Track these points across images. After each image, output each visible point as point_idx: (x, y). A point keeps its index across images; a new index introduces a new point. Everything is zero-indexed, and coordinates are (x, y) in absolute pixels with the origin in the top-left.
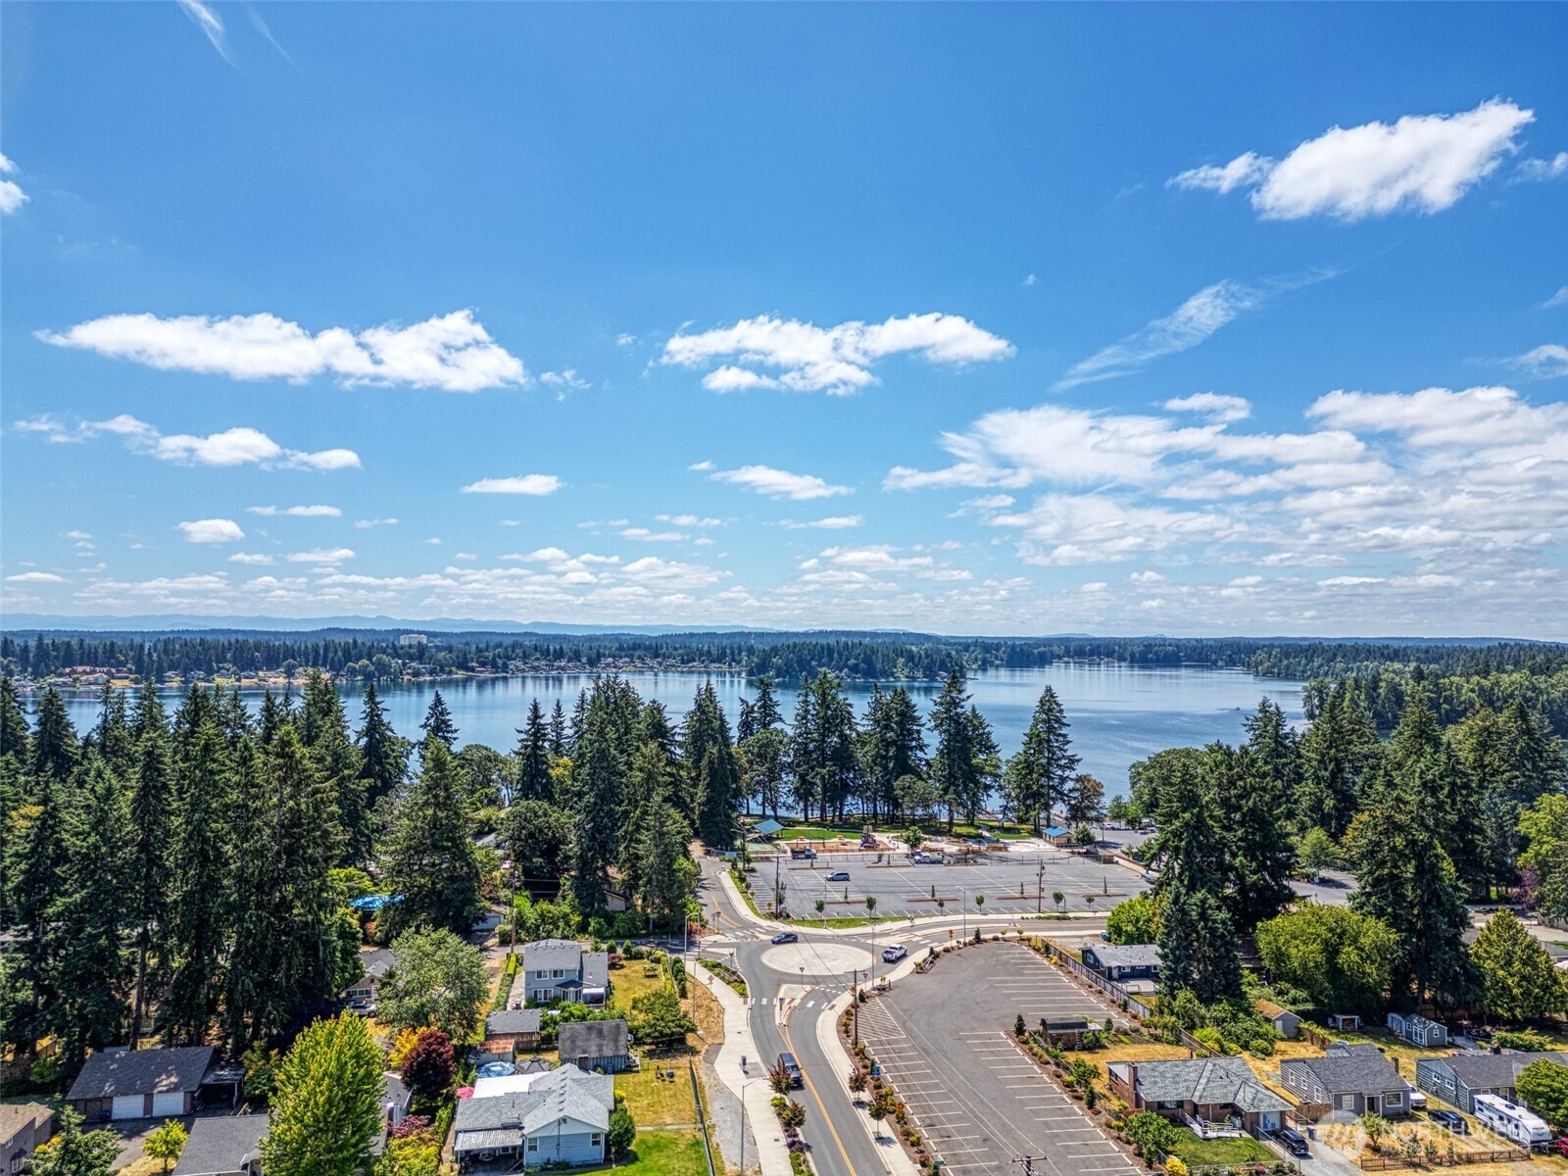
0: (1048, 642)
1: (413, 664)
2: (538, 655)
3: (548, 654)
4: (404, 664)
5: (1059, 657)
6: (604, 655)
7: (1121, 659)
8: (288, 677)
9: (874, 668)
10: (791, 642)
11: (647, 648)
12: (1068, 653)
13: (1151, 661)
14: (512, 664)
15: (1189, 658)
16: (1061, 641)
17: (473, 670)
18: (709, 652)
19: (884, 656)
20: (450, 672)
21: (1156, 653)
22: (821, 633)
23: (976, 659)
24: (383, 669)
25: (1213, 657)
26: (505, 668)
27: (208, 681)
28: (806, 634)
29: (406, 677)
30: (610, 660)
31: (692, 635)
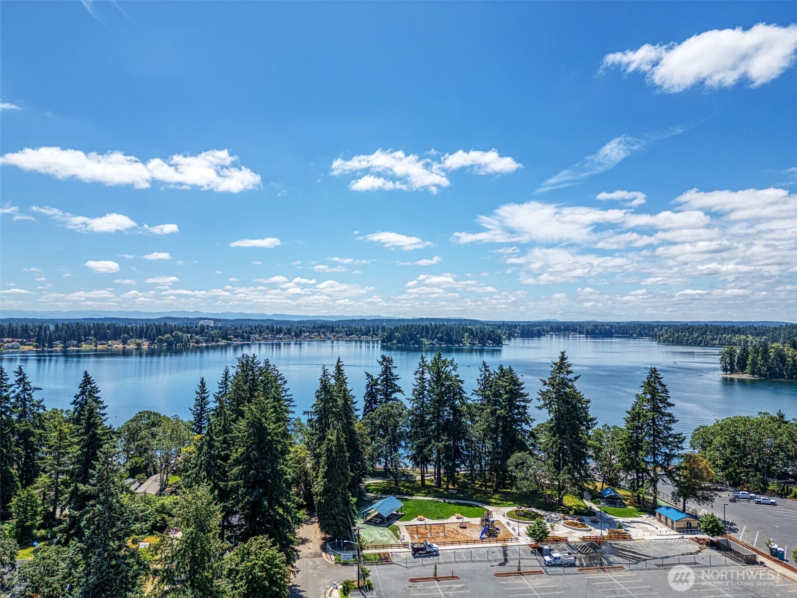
0: (540, 324)
1: (197, 337)
2: (268, 332)
3: (273, 331)
4: (191, 337)
5: (548, 332)
6: (304, 332)
7: (581, 333)
8: (124, 344)
9: (452, 338)
10: (405, 324)
11: (328, 327)
12: (552, 330)
13: (597, 334)
14: (252, 337)
15: (617, 332)
16: (547, 323)
17: (230, 339)
18: (361, 329)
19: (457, 332)
20: (218, 341)
21: (600, 330)
22: (421, 319)
23: (505, 333)
24: (178, 339)
25: (631, 331)
26: (248, 339)
27: (78, 347)
28: (413, 320)
29: (192, 344)
30: (308, 334)
31: (353, 320)
